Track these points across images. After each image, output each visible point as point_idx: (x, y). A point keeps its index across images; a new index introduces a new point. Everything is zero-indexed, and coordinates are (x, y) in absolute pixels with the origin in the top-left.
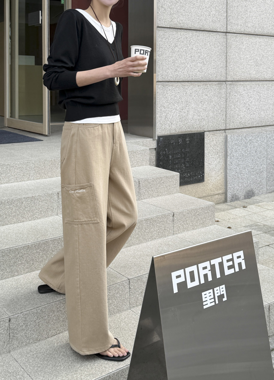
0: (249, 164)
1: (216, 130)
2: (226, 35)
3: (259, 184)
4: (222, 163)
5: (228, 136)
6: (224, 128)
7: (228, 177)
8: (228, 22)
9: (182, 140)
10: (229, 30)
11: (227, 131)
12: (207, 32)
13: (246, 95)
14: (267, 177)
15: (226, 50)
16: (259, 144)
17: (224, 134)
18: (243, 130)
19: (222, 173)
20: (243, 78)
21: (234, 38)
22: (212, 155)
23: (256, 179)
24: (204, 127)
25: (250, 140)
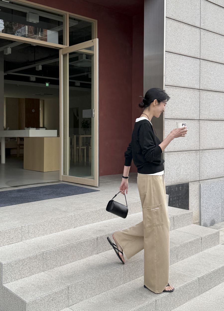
0: (212, 202)
1: (195, 181)
2: (199, 121)
3: (217, 215)
4: (198, 202)
5: (201, 184)
6: (198, 180)
7: (202, 211)
8: (200, 113)
9: (178, 188)
10: (201, 118)
11: (200, 181)
12: (189, 120)
13: (210, 158)
14: (221, 211)
15: (200, 131)
16: (217, 189)
17: (199, 183)
18: (208, 180)
19: (198, 209)
20: (208, 148)
21: (204, 123)
22: (193, 197)
23: (216, 212)
24: (189, 180)
25: (213, 187)
